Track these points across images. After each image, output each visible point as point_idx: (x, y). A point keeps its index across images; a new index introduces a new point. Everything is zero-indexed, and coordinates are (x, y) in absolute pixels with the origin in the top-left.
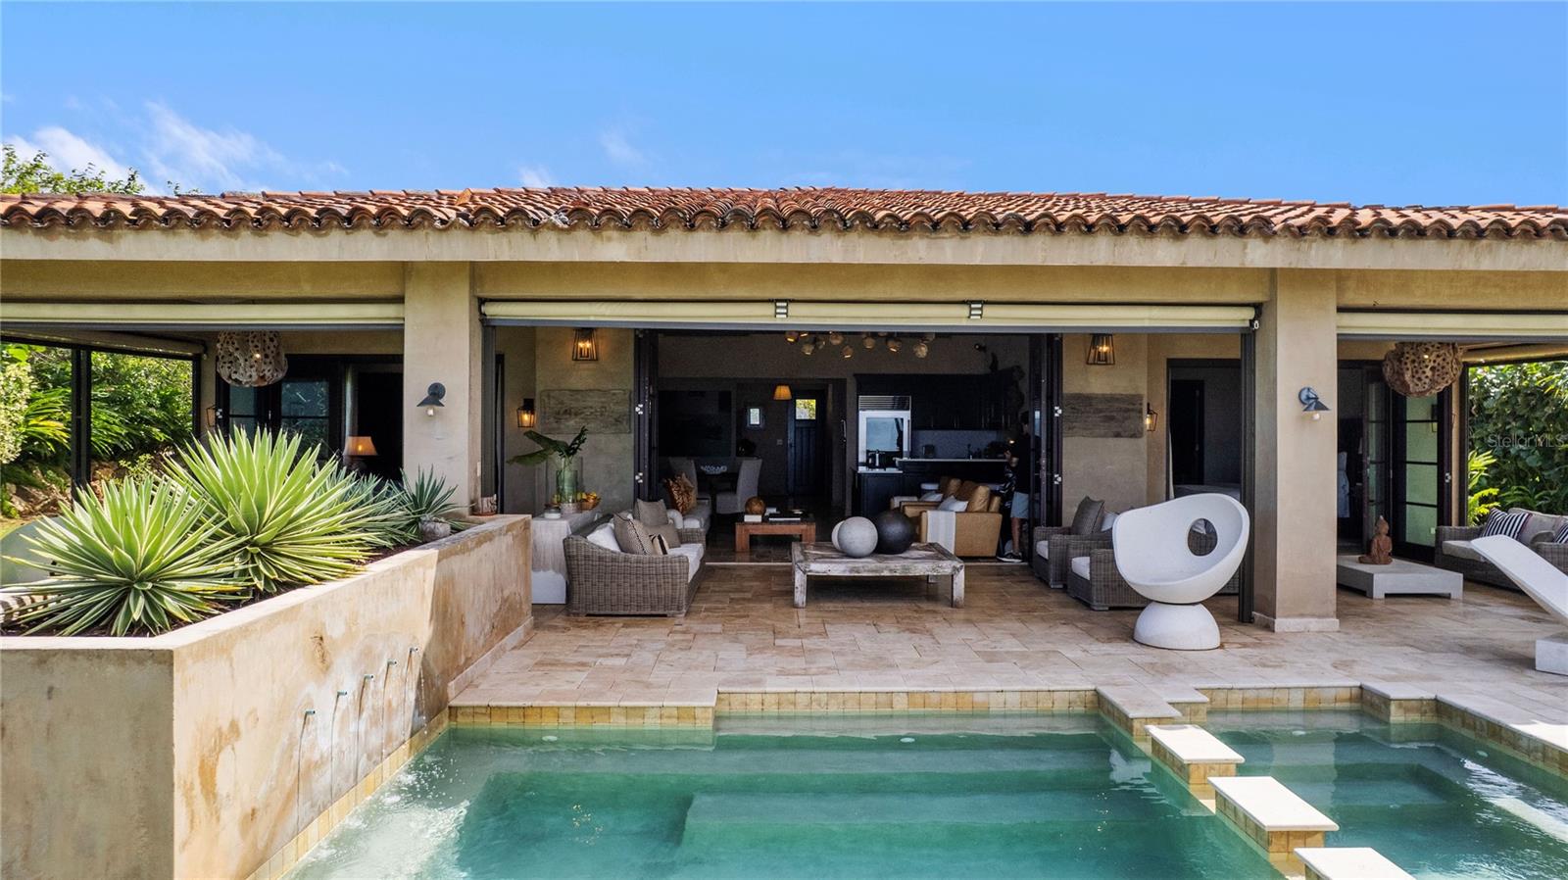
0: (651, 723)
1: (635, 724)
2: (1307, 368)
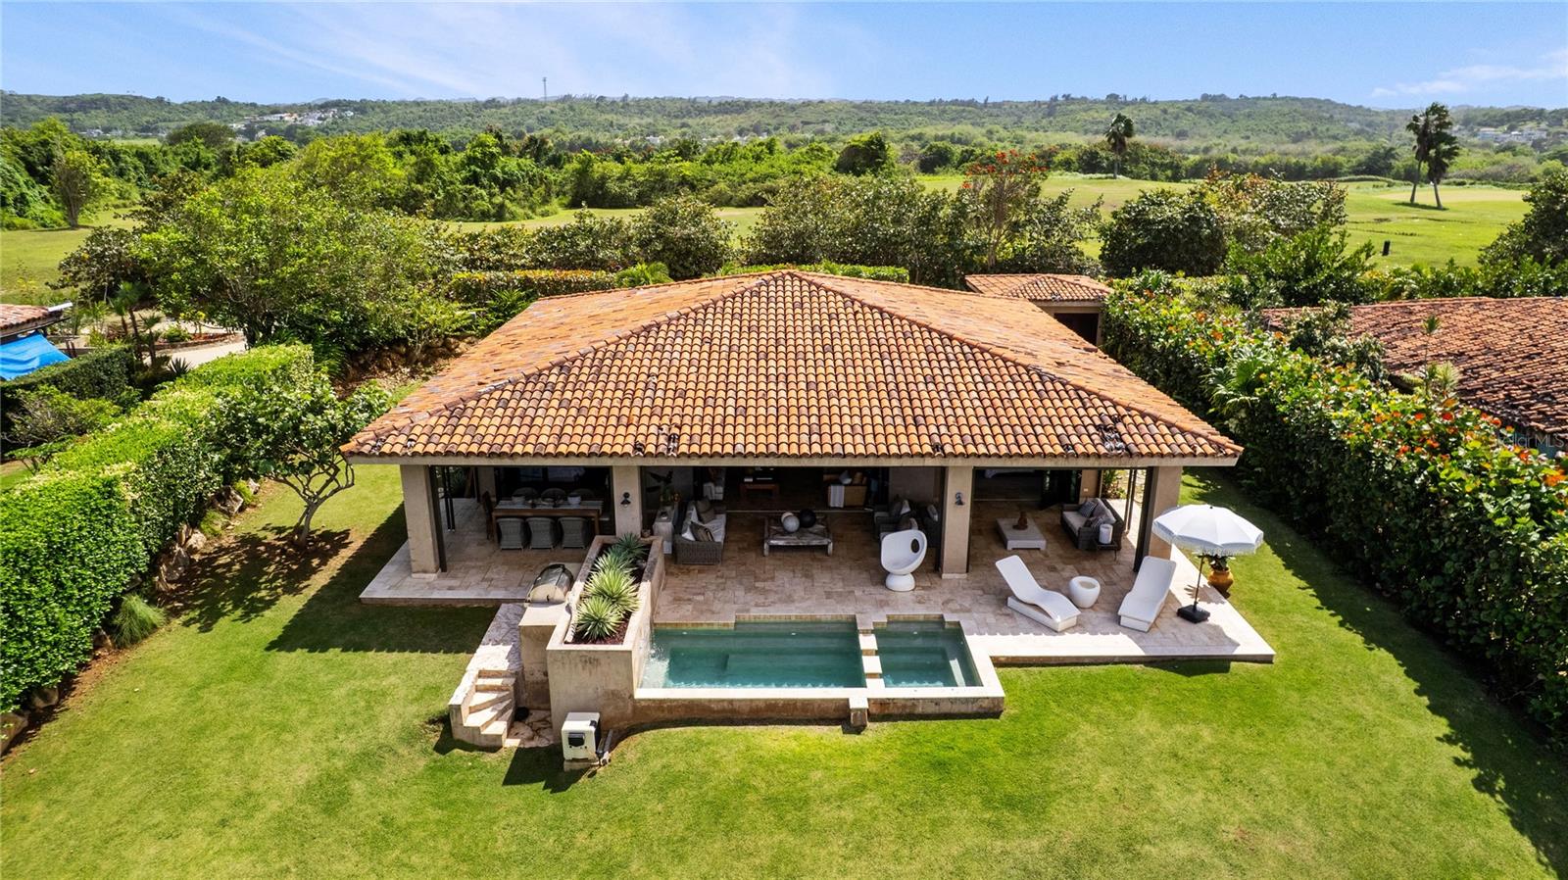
0: (716, 628)
1: (710, 628)
2: (959, 486)
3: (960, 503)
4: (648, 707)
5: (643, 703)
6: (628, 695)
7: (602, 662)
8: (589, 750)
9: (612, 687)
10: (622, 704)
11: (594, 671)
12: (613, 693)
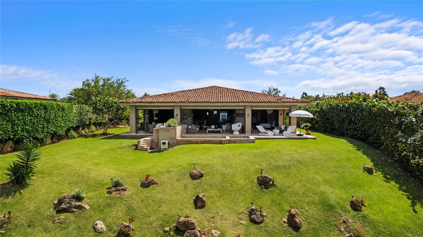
2: (248, 112)
3: (248, 115)
4: (179, 141)
5: (178, 140)
6: (175, 138)
7: (170, 130)
8: (166, 146)
9: (172, 136)
10: (174, 140)
11: (168, 132)
12: (172, 138)
